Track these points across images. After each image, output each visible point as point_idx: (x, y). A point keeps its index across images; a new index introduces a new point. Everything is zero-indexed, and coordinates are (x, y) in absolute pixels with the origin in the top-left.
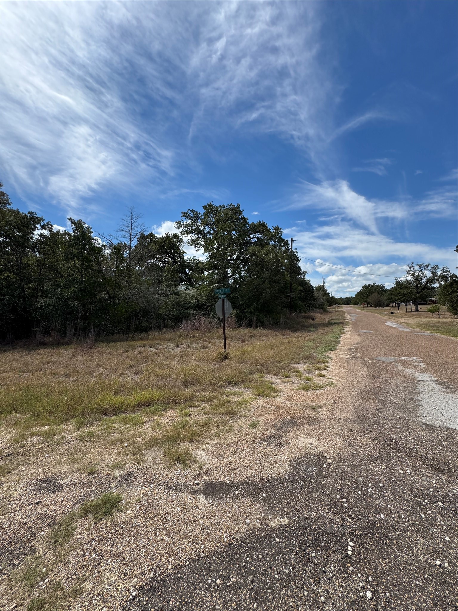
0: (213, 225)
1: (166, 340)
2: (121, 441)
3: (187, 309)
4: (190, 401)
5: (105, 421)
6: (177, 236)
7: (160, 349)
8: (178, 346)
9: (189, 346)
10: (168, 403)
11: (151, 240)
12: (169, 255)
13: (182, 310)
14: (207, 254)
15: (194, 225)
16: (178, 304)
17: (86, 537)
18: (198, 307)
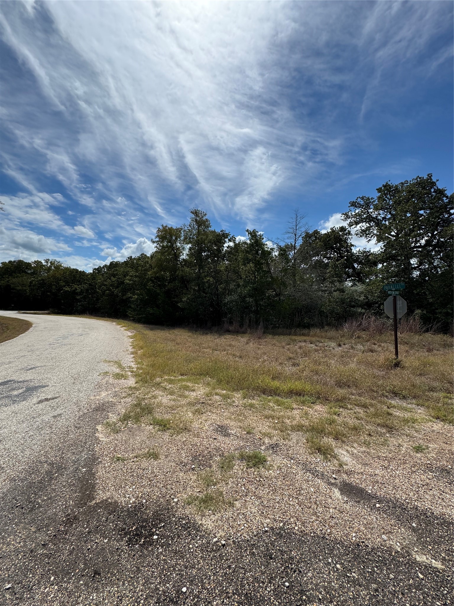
0: (391, 209)
1: (328, 338)
2: (273, 417)
3: (354, 307)
4: (341, 402)
5: (263, 398)
6: (344, 228)
7: (320, 347)
8: (340, 345)
9: (352, 347)
10: (319, 398)
11: (316, 237)
12: (334, 250)
13: (347, 308)
14: (381, 244)
15: (365, 213)
16: (343, 301)
17: (240, 474)
18: (368, 305)
